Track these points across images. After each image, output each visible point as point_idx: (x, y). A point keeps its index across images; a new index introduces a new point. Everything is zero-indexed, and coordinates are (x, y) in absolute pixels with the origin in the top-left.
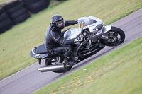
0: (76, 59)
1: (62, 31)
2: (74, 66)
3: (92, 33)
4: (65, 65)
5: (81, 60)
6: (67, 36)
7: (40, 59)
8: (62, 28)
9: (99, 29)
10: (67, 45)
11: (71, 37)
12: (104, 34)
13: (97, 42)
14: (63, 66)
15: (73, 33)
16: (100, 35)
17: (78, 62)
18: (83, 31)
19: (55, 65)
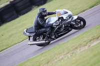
0: (53, 37)
1: (45, 18)
2: (51, 42)
3: (65, 20)
4: (46, 41)
5: (56, 38)
6: (49, 22)
7: (30, 37)
9: (70, 18)
10: (48, 27)
11: (51, 23)
12: (73, 21)
13: (68, 26)
14: (44, 42)
15: (53, 20)
16: (70, 21)
17: (54, 39)
18: (59, 18)
19: (39, 41)
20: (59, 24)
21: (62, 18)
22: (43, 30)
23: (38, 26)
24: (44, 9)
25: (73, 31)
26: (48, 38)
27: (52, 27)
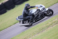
0: (34, 21)
1: (29, 10)
2: (33, 24)
3: (41, 11)
4: (30, 23)
6: (31, 12)
7: (20, 21)
8: (29, 9)
9: (44, 10)
10: (31, 15)
11: (33, 13)
12: (46, 12)
13: (43, 15)
14: (29, 24)
15: (34, 11)
16: (44, 12)
17: (35, 23)
18: (37, 10)
19: (26, 24)
20: (37, 14)
21: (39, 9)
22: (28, 17)
23: (25, 15)
24: (28, 4)
25: (46, 17)
26: (31, 22)
27: (33, 15)
